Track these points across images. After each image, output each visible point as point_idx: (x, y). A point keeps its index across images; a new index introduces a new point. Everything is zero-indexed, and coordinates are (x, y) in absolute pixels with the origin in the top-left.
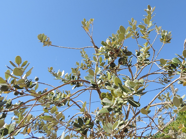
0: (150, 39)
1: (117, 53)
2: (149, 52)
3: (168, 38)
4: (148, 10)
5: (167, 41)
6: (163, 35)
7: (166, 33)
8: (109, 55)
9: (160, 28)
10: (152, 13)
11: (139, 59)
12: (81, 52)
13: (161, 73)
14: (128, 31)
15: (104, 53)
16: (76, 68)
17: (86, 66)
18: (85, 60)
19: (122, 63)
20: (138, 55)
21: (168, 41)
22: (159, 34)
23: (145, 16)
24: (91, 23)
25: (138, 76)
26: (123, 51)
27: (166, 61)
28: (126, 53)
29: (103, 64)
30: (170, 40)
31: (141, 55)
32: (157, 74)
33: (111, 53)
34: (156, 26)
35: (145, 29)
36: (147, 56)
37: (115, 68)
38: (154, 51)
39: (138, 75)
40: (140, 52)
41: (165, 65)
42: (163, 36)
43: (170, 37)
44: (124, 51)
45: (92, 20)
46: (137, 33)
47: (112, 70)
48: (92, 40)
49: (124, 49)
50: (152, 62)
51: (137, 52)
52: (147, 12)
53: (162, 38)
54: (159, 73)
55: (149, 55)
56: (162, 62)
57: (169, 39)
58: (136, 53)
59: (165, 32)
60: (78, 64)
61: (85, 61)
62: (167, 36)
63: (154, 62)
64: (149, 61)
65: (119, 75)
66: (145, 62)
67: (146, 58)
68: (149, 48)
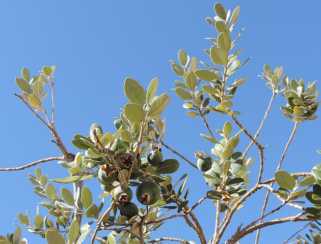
0: (238, 113)
1: (128, 170)
2: (239, 154)
3: (307, 105)
4: (217, 18)
5: (305, 115)
6: (290, 95)
7: (300, 89)
8: (103, 176)
9: (278, 71)
10: (231, 30)
11: (211, 182)
12: (33, 180)
13: (292, 218)
14: (154, 92)
15: (88, 174)
16: (12, 235)
17: (52, 225)
18: (48, 203)
19: (146, 198)
20: (206, 166)
21: (309, 114)
22: (277, 91)
23: (213, 40)
24: (46, 82)
25: (220, 236)
26: (149, 159)
27: (296, 177)
28: (161, 164)
29: (95, 212)
30: (315, 109)
31: (214, 167)
32: (281, 222)
33: (108, 170)
34: (268, 68)
35: (218, 82)
36: (234, 168)
37: (138, 220)
38: (261, 148)
39: (222, 233)
40: (209, 158)
41: (295, 189)
42: (291, 99)
43: (313, 100)
44: (151, 158)
45: (48, 72)
46: (202, 98)
47: (127, 225)
48: (56, 136)
49: (153, 152)
50: (260, 186)
51: (201, 158)
52: (214, 25)
53: (288, 105)
54: (288, 218)
55: (240, 162)
56: (284, 183)
57: (310, 107)
58: (199, 162)
59: (295, 85)
60: (24, 220)
61: (49, 207)
62: (302, 96)
63: (265, 185)
64: (240, 185)
65: (162, 239)
66: (227, 188)
67: (229, 174)
68: (235, 142)
